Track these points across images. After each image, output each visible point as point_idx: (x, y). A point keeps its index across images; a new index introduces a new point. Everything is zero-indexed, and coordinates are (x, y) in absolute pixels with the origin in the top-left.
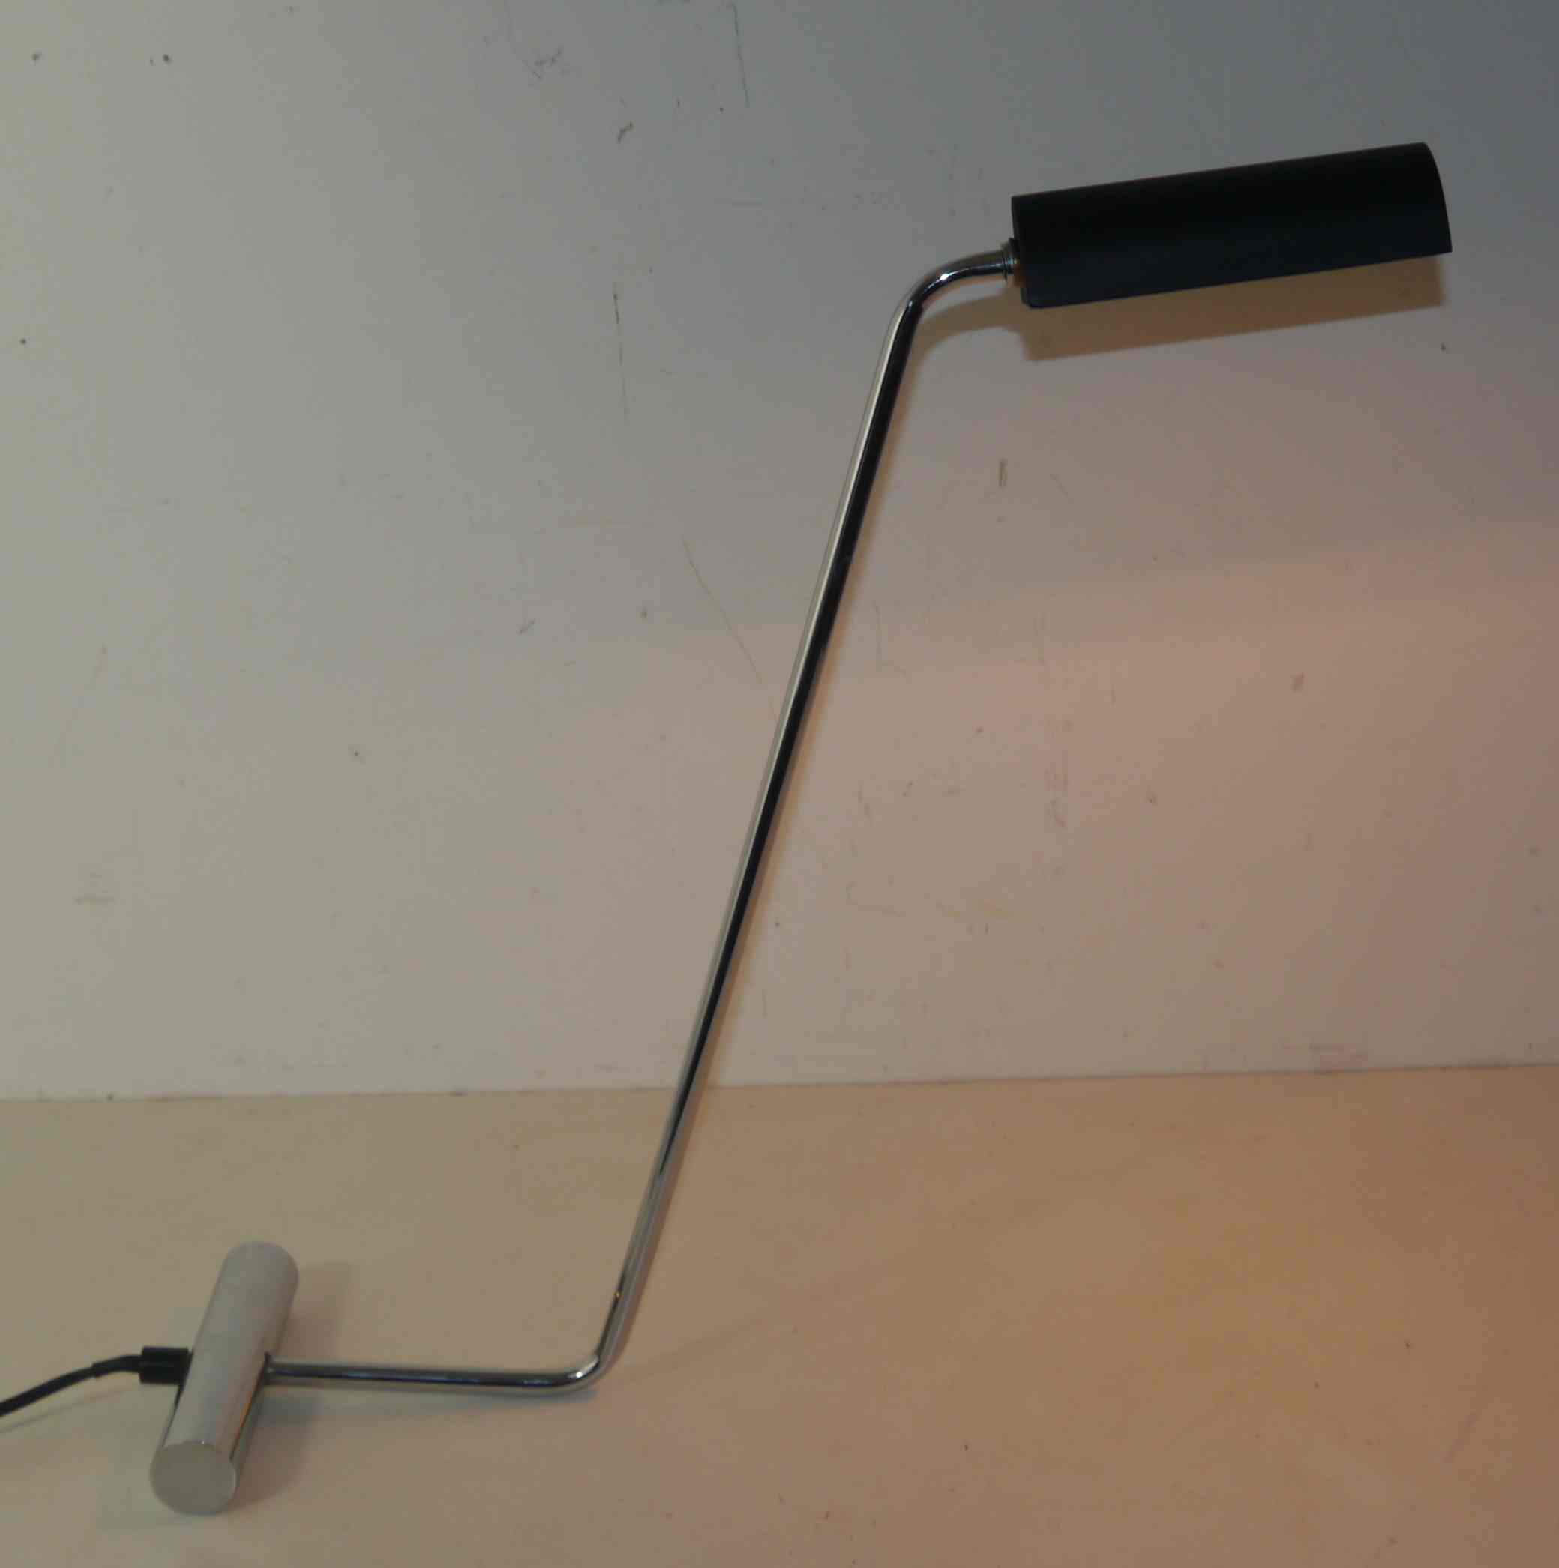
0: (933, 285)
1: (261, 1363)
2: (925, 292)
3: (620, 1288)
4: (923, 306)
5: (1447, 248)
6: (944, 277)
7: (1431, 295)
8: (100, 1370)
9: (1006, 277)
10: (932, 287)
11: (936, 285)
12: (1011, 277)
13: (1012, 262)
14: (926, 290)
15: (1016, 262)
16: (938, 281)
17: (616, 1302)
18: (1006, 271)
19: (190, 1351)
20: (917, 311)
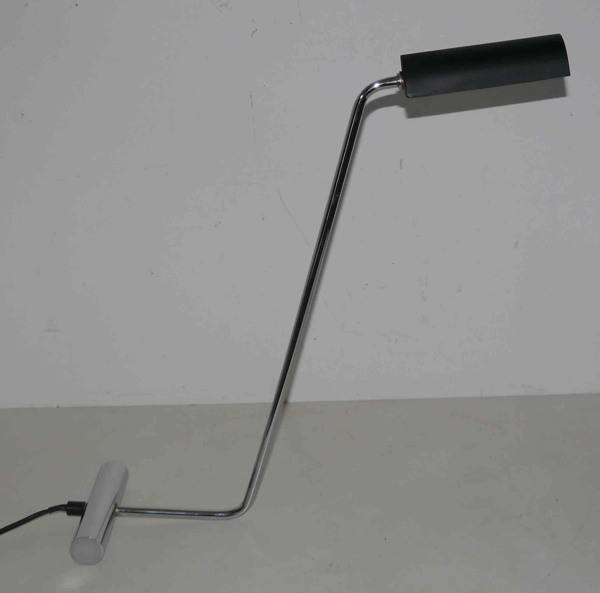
0: (370, 90)
1: (113, 508)
5: (570, 75)
6: (377, 86)
8: (52, 510)
10: (370, 91)
11: (371, 90)
12: (400, 87)
14: (367, 92)
15: (402, 81)
18: (398, 84)
19: (86, 503)
20: (364, 99)
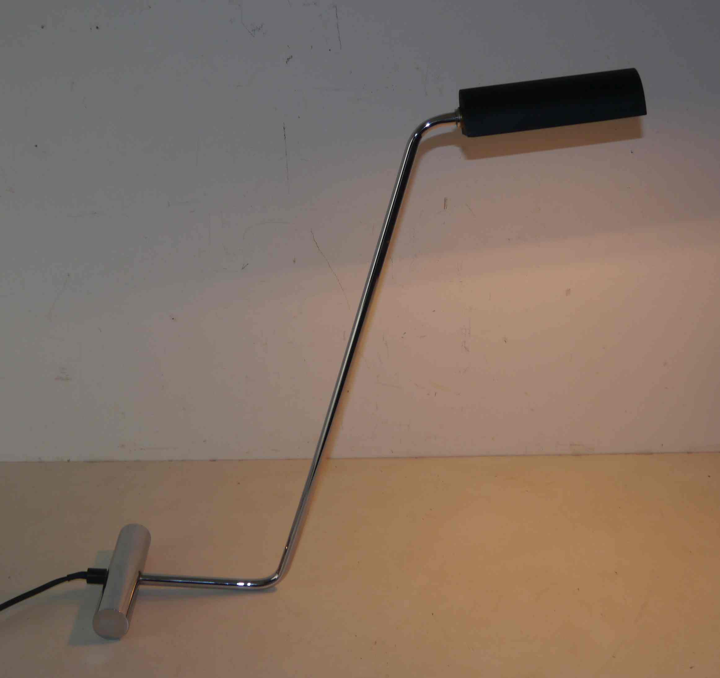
0: (426, 127)
1: (137, 575)
2: (421, 130)
3: (288, 545)
4: (422, 135)
5: (644, 113)
6: (428, 125)
7: (637, 134)
8: (70, 578)
9: (457, 124)
12: (459, 124)
13: (460, 117)
15: (461, 117)
16: (424, 128)
17: (286, 550)
18: (457, 121)
19: (107, 570)
20: (419, 137)
